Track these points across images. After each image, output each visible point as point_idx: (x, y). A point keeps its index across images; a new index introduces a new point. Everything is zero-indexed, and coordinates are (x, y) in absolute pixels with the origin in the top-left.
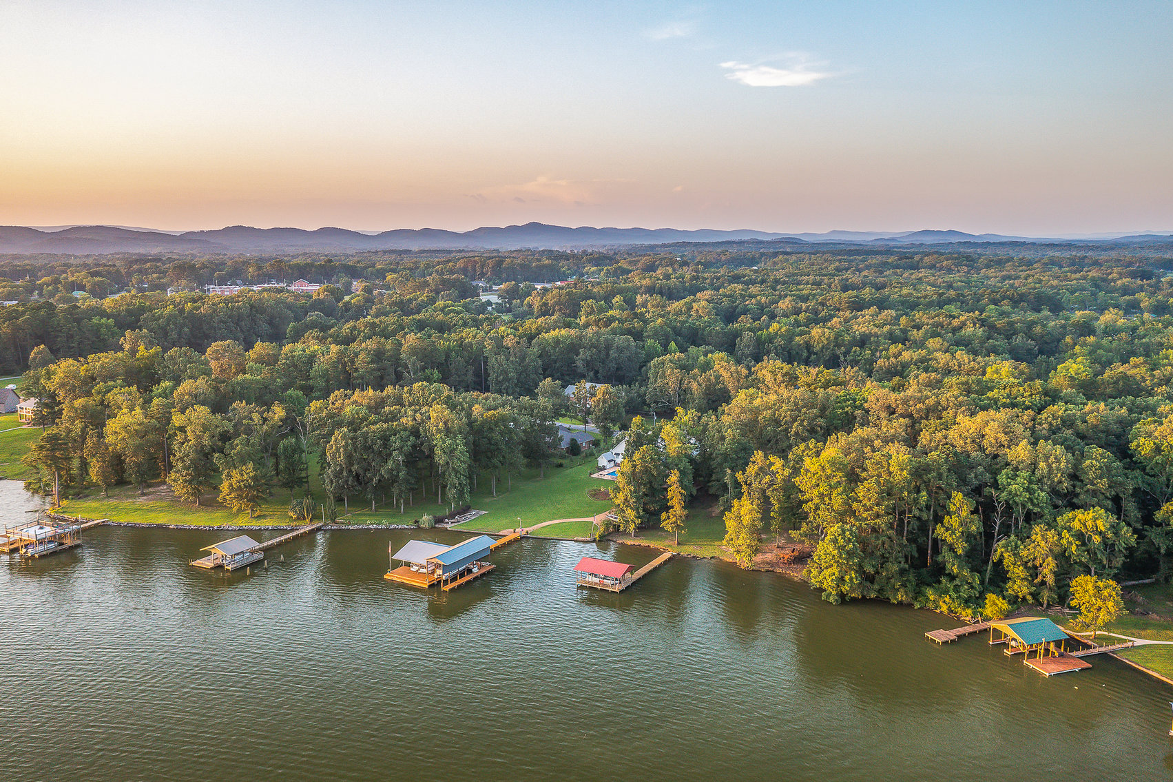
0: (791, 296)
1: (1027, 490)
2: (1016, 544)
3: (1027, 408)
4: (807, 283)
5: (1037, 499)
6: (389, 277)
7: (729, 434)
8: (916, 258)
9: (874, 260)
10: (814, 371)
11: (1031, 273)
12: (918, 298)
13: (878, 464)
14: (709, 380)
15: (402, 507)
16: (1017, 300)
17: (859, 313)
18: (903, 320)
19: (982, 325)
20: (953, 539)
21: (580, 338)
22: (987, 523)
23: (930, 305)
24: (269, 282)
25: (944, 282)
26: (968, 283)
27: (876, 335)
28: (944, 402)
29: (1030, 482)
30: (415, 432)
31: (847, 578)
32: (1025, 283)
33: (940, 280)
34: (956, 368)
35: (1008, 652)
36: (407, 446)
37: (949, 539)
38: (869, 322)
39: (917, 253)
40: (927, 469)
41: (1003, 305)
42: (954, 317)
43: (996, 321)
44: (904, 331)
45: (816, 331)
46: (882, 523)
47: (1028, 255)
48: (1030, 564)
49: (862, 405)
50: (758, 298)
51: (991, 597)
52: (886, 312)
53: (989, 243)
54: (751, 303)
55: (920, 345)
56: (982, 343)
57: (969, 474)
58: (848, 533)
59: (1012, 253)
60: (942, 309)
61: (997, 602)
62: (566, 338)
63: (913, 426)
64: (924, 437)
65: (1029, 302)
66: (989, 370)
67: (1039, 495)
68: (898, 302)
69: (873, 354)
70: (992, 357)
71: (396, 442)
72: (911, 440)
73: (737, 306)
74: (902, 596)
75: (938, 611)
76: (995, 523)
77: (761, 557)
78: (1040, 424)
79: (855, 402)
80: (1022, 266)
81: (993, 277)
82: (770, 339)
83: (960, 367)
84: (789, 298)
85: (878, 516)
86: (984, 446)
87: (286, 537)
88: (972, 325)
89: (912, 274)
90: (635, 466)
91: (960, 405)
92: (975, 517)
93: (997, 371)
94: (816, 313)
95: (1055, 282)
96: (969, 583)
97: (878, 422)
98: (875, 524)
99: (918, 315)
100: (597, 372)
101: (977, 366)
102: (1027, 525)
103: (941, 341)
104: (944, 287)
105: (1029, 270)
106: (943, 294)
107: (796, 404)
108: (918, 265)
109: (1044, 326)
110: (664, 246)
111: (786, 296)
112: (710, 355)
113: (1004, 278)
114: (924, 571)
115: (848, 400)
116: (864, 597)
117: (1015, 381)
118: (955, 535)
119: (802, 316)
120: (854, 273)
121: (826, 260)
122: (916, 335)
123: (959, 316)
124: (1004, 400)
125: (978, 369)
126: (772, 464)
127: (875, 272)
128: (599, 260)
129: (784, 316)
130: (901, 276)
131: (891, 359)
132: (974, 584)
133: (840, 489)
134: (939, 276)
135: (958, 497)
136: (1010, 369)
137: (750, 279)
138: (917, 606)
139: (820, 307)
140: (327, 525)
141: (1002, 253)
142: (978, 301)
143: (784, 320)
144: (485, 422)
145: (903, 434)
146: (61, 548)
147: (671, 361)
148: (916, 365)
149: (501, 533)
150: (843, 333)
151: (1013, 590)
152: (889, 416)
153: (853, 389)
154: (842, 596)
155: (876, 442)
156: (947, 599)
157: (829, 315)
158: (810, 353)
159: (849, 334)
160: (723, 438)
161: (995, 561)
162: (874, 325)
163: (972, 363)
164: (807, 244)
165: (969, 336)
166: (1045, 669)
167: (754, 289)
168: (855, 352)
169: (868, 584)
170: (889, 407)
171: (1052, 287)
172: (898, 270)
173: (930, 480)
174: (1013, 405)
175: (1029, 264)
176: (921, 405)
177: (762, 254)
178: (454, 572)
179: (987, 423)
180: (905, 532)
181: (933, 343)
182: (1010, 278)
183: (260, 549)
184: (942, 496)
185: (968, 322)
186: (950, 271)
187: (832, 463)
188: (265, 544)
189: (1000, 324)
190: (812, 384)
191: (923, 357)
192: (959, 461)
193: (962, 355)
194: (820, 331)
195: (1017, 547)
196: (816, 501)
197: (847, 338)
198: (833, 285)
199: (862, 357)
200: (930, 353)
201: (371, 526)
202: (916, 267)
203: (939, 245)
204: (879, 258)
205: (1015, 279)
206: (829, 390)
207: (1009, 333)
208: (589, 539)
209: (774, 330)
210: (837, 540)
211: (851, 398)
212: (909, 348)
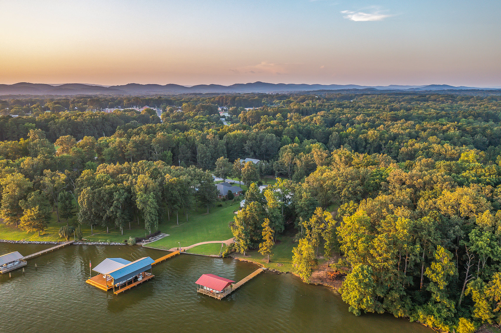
0: (363, 114)
1: (490, 245)
2: (481, 284)
3: (488, 184)
4: (374, 108)
5: (496, 252)
6: (184, 105)
7: (304, 194)
8: (427, 96)
9: (407, 97)
10: (361, 156)
11: (483, 103)
12: (426, 115)
13: (388, 223)
14: (307, 159)
15: (122, 231)
16: (476, 116)
17: (395, 122)
18: (417, 126)
19: (459, 129)
20: (437, 279)
21: (248, 135)
22: (461, 268)
23: (432, 119)
24: (133, 107)
25: (440, 107)
26: (452, 108)
27: (402, 134)
28: (434, 178)
29: (492, 239)
30: (129, 190)
31: (365, 300)
32: (479, 108)
33: (438, 107)
34: (444, 153)
36: (122, 198)
37: (434, 279)
38: (399, 127)
39: (427, 94)
40: (421, 228)
41: (469, 119)
42: (444, 125)
43: (466, 127)
44: (417, 132)
45: (370, 132)
46: (389, 265)
47: (481, 95)
48: (491, 300)
49: (386, 178)
50: (347, 115)
51: (463, 320)
52: (409, 122)
53: (462, 90)
54: (343, 117)
55: (425, 140)
56: (458, 139)
57: (449, 231)
58: (365, 271)
59: (472, 94)
60: (438, 120)
61: (467, 325)
62: (240, 135)
63: (415, 193)
64: (421, 203)
65: (482, 117)
66: (462, 155)
67: (498, 249)
68: (416, 117)
69: (399, 144)
70: (464, 147)
71: (116, 196)
72: (413, 205)
73: (336, 119)
74: (401, 314)
75: (426, 325)
76: (467, 267)
77: (317, 273)
78: (497, 195)
79: (382, 176)
80: (478, 100)
81: (464, 106)
82: (347, 136)
83: (446, 152)
84: (362, 115)
85: (386, 260)
86: (459, 211)
87: (54, 248)
88: (453, 129)
89: (424, 104)
90: (246, 214)
91: (445, 180)
92: (453, 264)
93: (467, 156)
94: (374, 122)
95: (495, 108)
96: (448, 308)
97: (394, 190)
98: (384, 265)
99: (425, 123)
100: (255, 153)
101: (456, 152)
102: (489, 267)
103: (436, 138)
104: (440, 110)
105: (482, 102)
106: (439, 113)
107: (346, 177)
108: (428, 99)
109: (492, 130)
110: (314, 91)
111: (360, 114)
112: (311, 145)
113: (469, 106)
114: (417, 292)
115: (378, 175)
116: (376, 312)
117: (479, 164)
118: (439, 277)
119: (366, 124)
120: (397, 103)
121: (385, 97)
122: (423, 134)
123: (447, 124)
124: (473, 178)
125: (456, 154)
126: (325, 217)
127: (407, 103)
128: (281, 97)
129: (358, 124)
130: (419, 104)
131: (409, 147)
132: (451, 309)
133: (363, 239)
134: (438, 105)
135: (442, 250)
136: (475, 155)
137: (347, 106)
138: (412, 320)
139: (376, 119)
140: (77, 242)
141: (468, 94)
142: (457, 116)
143: (357, 126)
144: (171, 184)
145: (408, 199)
147: (290, 148)
148: (422, 151)
149: (170, 250)
150: (385, 133)
151: (478, 315)
152: (401, 186)
153: (382, 168)
154: (362, 311)
155: (390, 205)
156: (432, 318)
157: (380, 123)
158: (367, 143)
159: (388, 134)
160: (301, 197)
161: (466, 295)
162: (402, 129)
163: (453, 150)
164: (378, 90)
165: (452, 135)
167: (346, 111)
168: (390, 143)
169: (379, 304)
170: (401, 180)
171: (493, 110)
172: (418, 102)
173: (422, 236)
174: (479, 182)
175: (481, 99)
176: (420, 180)
177: (356, 95)
178: (124, 282)
179: (462, 195)
180: (406, 268)
181: (432, 139)
182: (472, 105)
183: (25, 260)
184: (431, 247)
185: (451, 128)
186: (443, 102)
187: (360, 221)
188: (27, 257)
189: (468, 128)
190: (360, 164)
191: (426, 146)
192: (443, 222)
193: (447, 146)
194: (372, 132)
195: (482, 286)
196: (349, 244)
197: (386, 136)
198: (386, 109)
199: (394, 146)
200: (430, 144)
201: (100, 243)
202: (427, 101)
203: (438, 91)
204: (410, 96)
205: (474, 106)
206: (368, 168)
207: (473, 133)
208: (218, 256)
209: (349, 131)
210: (358, 275)
211: (380, 174)
212: (419, 141)
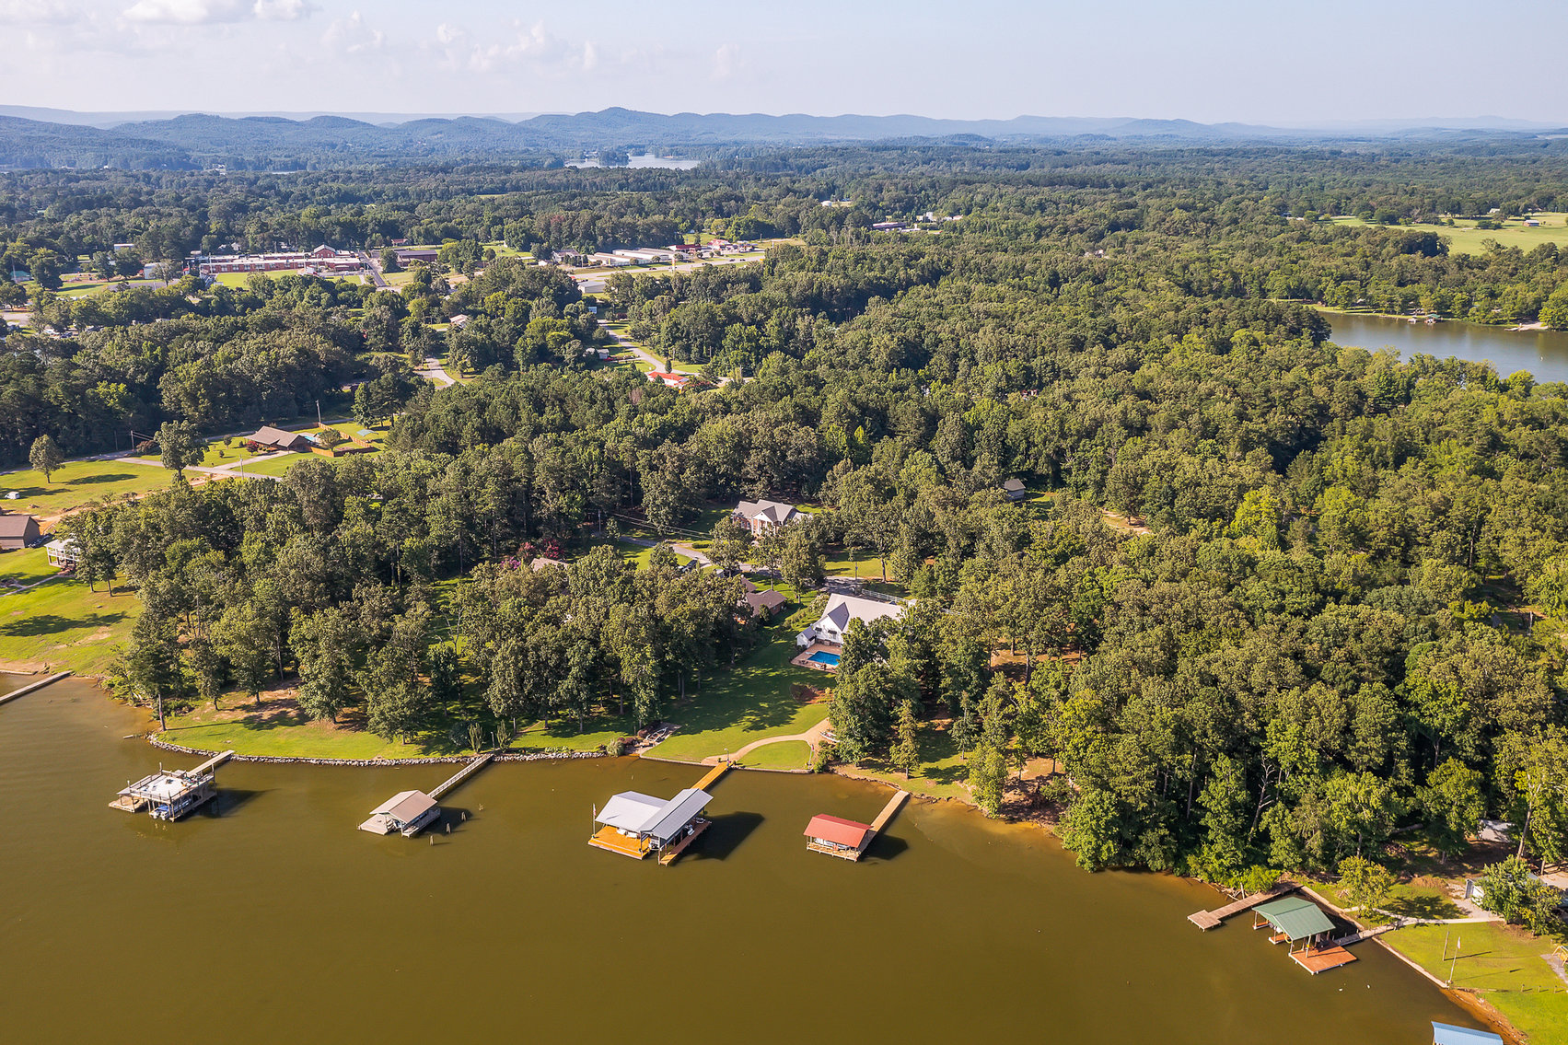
2: (1284, 813)
22: (1253, 788)
24: (279, 248)
29: (1301, 738)
31: (1106, 847)
34: (1206, 480)
35: (1272, 941)
37: (1213, 808)
41: (1254, 328)
48: (1297, 836)
51: (1255, 868)
58: (1107, 801)
69: (1106, 450)
82: (981, 422)
83: (1211, 479)
86: (1250, 683)
92: (1242, 785)
96: (1232, 851)
103: (1187, 432)
131: (1130, 463)
132: (1237, 852)
135: (1225, 761)
140: (498, 755)
146: (196, 804)
149: (707, 763)
151: (1277, 858)
158: (1030, 444)
159: (1077, 418)
161: (1260, 830)
166: (1310, 963)
168: (1084, 445)
169: (1127, 851)
173: (1194, 738)
179: (1255, 657)
180: (1166, 788)
185: (1217, 391)
187: (1089, 711)
195: (1284, 816)
199: (1093, 453)
200: (1175, 452)
201: (550, 755)
208: (805, 770)
210: (1096, 809)
